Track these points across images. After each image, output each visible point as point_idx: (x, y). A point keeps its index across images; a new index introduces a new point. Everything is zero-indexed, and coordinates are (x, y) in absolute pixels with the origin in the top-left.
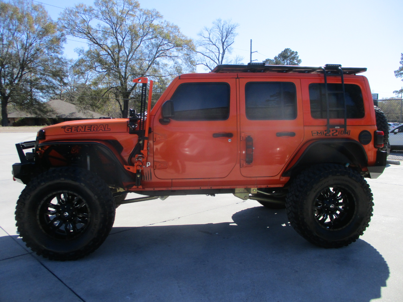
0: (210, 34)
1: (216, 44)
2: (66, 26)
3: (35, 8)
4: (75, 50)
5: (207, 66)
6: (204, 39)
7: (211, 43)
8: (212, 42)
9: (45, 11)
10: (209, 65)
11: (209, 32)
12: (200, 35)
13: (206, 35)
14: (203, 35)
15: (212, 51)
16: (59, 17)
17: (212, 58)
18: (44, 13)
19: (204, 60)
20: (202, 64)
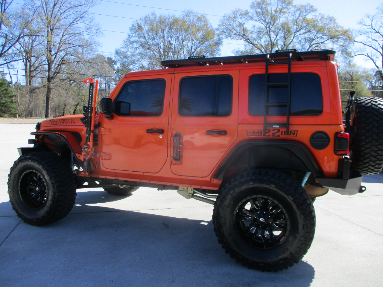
0: (372, 21)
1: (380, 32)
2: (225, 30)
3: (199, 19)
4: (232, 51)
5: (368, 56)
6: (365, 27)
7: (373, 31)
8: (375, 30)
9: (206, 20)
10: (370, 55)
11: (371, 19)
12: (361, 23)
13: (368, 22)
14: (364, 23)
15: (375, 39)
16: (219, 23)
17: (374, 47)
18: (206, 22)
19: (365, 50)
20: (362, 54)
